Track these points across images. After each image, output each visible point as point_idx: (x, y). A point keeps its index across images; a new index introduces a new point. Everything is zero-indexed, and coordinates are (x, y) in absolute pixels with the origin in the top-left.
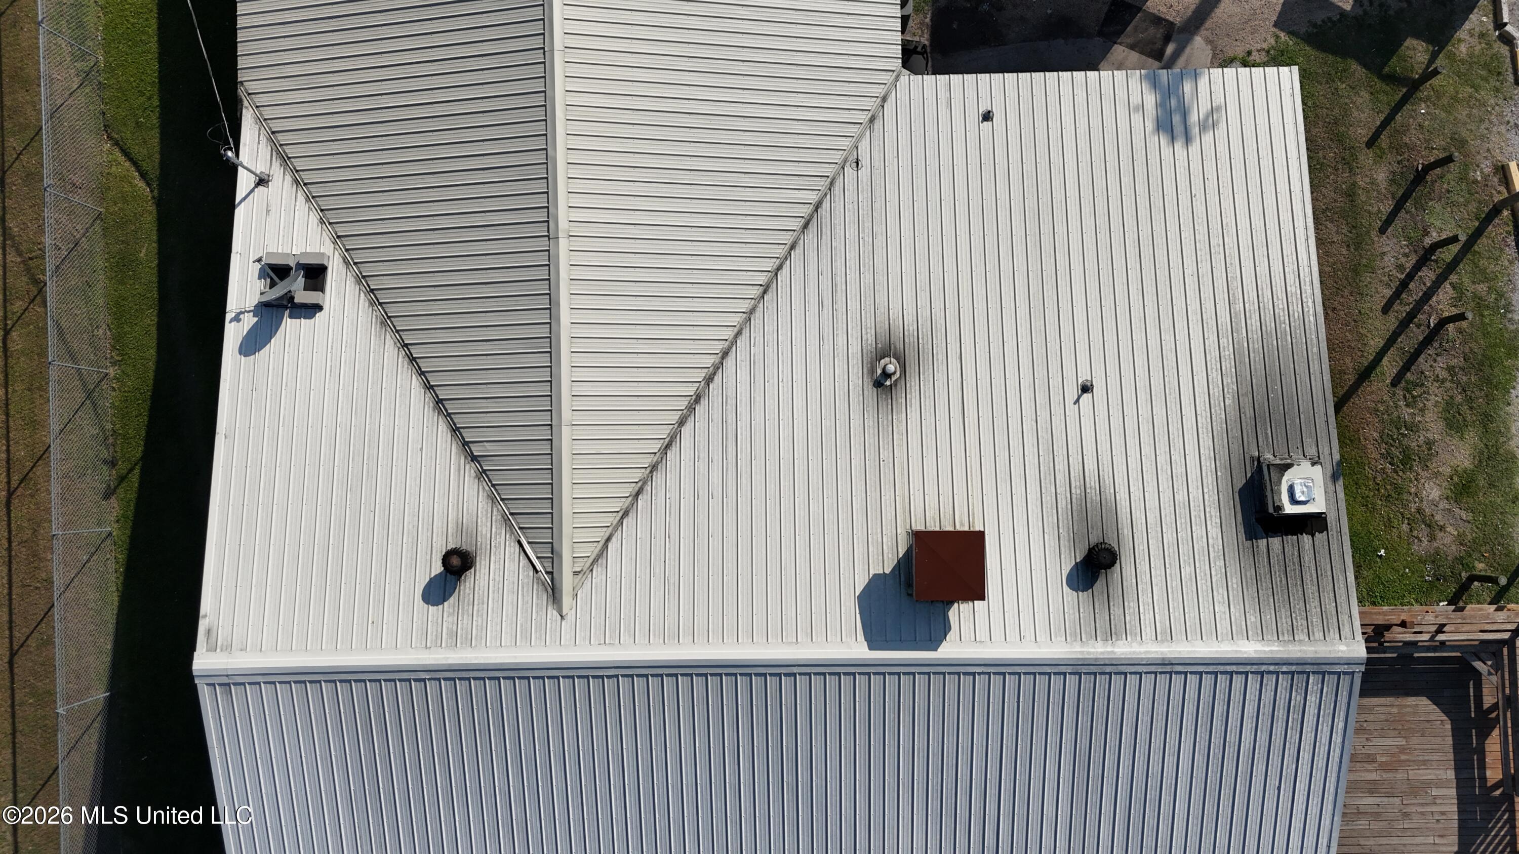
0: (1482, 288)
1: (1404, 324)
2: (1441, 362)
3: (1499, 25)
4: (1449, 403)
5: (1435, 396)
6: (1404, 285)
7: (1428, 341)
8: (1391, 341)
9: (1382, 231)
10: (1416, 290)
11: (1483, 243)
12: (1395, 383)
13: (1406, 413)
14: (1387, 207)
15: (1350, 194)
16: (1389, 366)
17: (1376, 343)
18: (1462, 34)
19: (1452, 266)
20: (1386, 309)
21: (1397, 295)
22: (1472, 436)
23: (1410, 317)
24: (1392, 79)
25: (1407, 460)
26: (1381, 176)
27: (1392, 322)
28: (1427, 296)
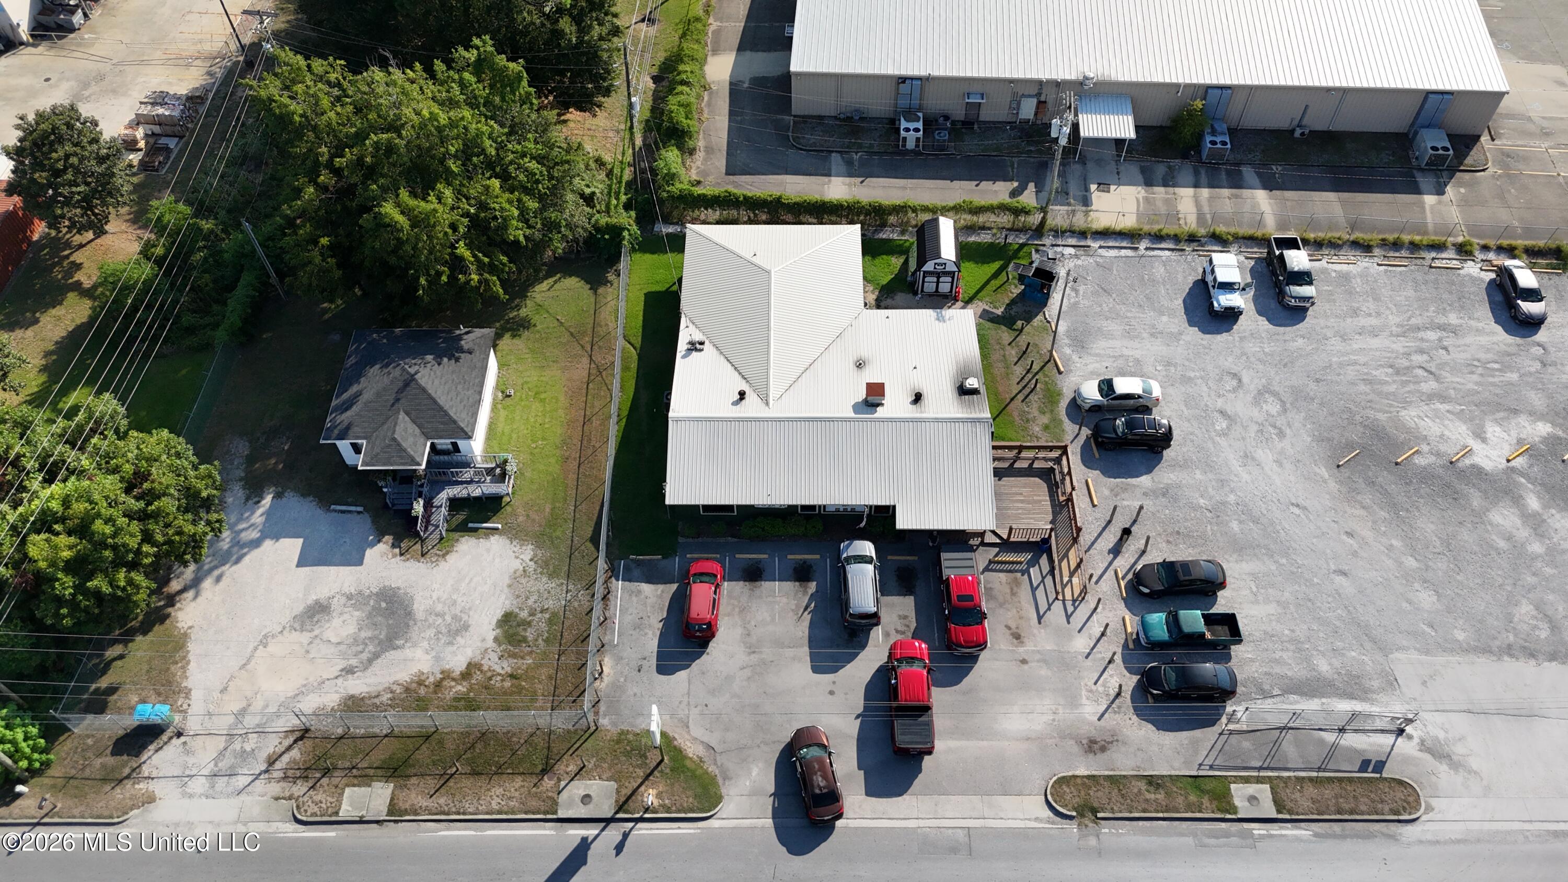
0: (1047, 379)
1: (1024, 388)
2: (1036, 397)
3: (1046, 319)
4: (1040, 407)
5: (1035, 405)
6: (1023, 378)
7: (1031, 392)
8: (1020, 391)
9: (1015, 364)
10: (1026, 379)
11: (1046, 368)
12: (1023, 401)
13: (1027, 409)
14: (1016, 359)
15: (1004, 356)
16: (1021, 397)
17: (1015, 392)
18: (1035, 320)
19: (1037, 373)
20: (1018, 383)
21: (1021, 380)
22: (1048, 415)
23: (1026, 386)
24: (1014, 330)
25: (1028, 421)
26: (1013, 352)
27: (1020, 387)
28: (1030, 381)
